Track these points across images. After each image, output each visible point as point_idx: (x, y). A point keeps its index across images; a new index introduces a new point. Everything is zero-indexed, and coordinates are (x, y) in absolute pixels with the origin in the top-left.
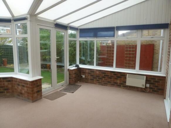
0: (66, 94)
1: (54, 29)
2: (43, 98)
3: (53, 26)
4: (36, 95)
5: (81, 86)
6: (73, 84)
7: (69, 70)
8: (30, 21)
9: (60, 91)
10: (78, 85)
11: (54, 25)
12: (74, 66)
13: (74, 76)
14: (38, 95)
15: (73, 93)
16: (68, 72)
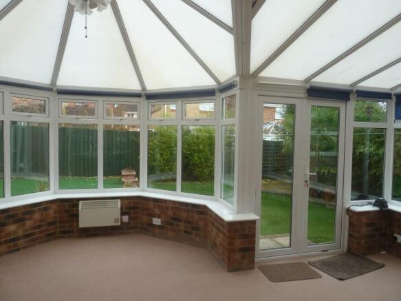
0: (320, 277)
1: (305, 101)
2: (256, 269)
3: (303, 94)
4: (237, 256)
5: (383, 266)
6: (357, 255)
7: (348, 210)
8: (241, 89)
9: (310, 263)
10: (374, 263)
11: (304, 91)
12: (370, 204)
13: (364, 230)
14: (243, 257)
15: (341, 279)
16: (347, 217)
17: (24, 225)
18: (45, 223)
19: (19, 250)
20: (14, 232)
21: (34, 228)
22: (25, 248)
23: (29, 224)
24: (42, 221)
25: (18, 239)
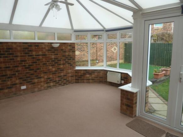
4: (125, 107)
11: (181, 10)
14: (127, 109)
17: (91, 76)
18: (99, 77)
19: (90, 83)
20: (89, 77)
21: (95, 77)
22: (92, 83)
23: (93, 76)
24: (98, 76)
25: (90, 79)
